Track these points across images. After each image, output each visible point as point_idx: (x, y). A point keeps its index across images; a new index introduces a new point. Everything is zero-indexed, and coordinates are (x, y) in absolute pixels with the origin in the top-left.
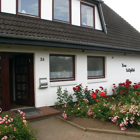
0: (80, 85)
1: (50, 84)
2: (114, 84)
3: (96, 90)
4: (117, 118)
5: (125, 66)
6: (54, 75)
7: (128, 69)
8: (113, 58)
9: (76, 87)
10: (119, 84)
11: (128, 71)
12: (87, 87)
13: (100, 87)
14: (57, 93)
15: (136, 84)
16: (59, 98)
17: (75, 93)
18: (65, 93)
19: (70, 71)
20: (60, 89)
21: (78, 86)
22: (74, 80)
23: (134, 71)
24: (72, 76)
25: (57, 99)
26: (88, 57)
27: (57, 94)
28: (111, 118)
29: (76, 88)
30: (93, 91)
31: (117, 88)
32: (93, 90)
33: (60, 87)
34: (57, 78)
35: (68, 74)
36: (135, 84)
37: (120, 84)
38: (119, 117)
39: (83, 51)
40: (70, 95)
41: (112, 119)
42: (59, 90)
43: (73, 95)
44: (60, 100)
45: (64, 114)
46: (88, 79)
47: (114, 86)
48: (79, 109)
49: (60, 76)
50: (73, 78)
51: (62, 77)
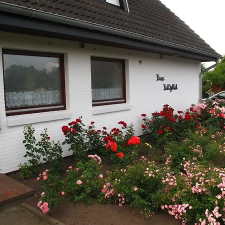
0: (78, 120)
1: (7, 121)
2: (144, 115)
3: (113, 130)
4: (187, 209)
5: (162, 79)
6: (15, 98)
7: (166, 86)
8: (140, 62)
9: (70, 124)
10: (153, 114)
11: (167, 89)
12: (92, 123)
13: (119, 123)
14: (24, 142)
15: (182, 112)
16: (31, 155)
17: (67, 138)
18: (43, 140)
19: (54, 89)
20: (31, 132)
21: (73, 123)
22: (65, 108)
23: (176, 88)
24: (58, 101)
25: (26, 156)
26: (93, 59)
27: (25, 144)
28: (166, 206)
29: (69, 127)
30: (105, 131)
31: (150, 122)
32: (105, 128)
33: (32, 127)
34: (23, 106)
35: (51, 97)
36: (179, 112)
37: (155, 115)
38: (190, 207)
39: (82, 46)
40: (56, 145)
41: (171, 209)
42: (29, 135)
43: (64, 143)
44: (31, 158)
45: (41, 202)
46: (93, 105)
47: (143, 117)
48: (79, 182)
49: (31, 101)
50: (62, 104)
51: (37, 104)
